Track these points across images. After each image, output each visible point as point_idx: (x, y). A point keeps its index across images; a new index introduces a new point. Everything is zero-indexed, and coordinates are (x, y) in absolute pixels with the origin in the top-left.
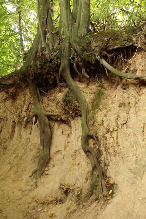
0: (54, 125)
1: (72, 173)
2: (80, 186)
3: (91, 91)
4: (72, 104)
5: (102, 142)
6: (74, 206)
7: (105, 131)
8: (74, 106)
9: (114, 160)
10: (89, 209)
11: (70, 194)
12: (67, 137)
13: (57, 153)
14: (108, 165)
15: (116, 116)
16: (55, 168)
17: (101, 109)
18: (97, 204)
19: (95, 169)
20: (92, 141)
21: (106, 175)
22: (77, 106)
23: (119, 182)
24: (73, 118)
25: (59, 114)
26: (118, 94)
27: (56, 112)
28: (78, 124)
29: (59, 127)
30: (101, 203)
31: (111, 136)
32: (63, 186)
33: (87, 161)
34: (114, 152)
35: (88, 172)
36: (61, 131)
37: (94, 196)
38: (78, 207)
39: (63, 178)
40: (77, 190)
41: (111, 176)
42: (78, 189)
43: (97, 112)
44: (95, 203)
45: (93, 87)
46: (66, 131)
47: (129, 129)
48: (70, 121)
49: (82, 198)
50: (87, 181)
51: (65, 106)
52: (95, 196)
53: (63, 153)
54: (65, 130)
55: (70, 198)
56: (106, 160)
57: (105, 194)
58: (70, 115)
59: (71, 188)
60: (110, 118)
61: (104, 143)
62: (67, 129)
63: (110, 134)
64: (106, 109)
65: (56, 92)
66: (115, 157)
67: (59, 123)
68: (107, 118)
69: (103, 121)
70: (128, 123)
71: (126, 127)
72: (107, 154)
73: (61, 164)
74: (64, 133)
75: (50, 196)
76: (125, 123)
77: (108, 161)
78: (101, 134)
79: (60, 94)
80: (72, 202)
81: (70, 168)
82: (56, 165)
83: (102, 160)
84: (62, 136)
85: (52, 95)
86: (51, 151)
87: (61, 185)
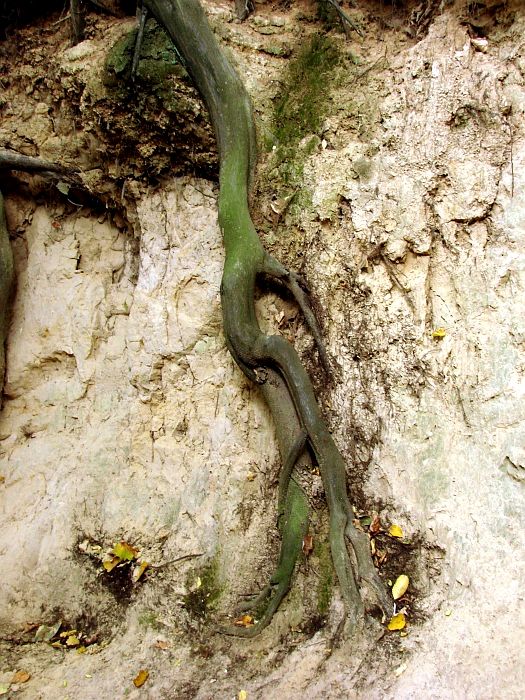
0: (27, 223)
1: (141, 472)
2: (202, 546)
3: (266, 42)
4: (160, 102)
5: (338, 316)
6: (177, 663)
7: (357, 257)
8: (171, 115)
9: (411, 412)
10: (276, 682)
11: (147, 589)
12: (105, 285)
13: (50, 367)
14: (375, 441)
15: (429, 174)
16: (38, 444)
17: (332, 138)
18: (328, 656)
19: (305, 461)
20: (273, 308)
21: (361, 492)
22: (191, 112)
23: (450, 534)
24: (155, 181)
25: (65, 161)
26: (442, 59)
27: (50, 150)
28: (181, 215)
29: (58, 229)
30: (351, 653)
31: (395, 283)
32: (93, 542)
33: (244, 414)
34: (417, 368)
35: (251, 474)
36: (73, 253)
37: (296, 607)
38: (202, 667)
39: (90, 502)
40: (183, 570)
41: (392, 498)
42: (188, 566)
43: (309, 150)
44: (312, 650)
45: (278, 19)
46: (98, 253)
47: (504, 249)
48: (133, 200)
49: (222, 617)
50: (246, 526)
51: (118, 111)
52: (302, 609)
53: (86, 368)
54: (93, 247)
55: (148, 614)
56: (360, 412)
57: (373, 600)
58: (139, 163)
59: (145, 558)
60: (391, 184)
61: (347, 317)
62: (105, 245)
63: (391, 273)
64: (363, 136)
65: (50, 40)
66: (416, 395)
67: (60, 212)
68: (373, 184)
69: (344, 200)
70: (497, 219)
71: (485, 236)
72: (366, 381)
73: (74, 427)
74: (88, 264)
75: (18, 596)
76: (481, 220)
77: (371, 417)
78: (333, 269)
79: (83, 48)
80: (161, 637)
81: (127, 450)
82: (44, 428)
83: (334, 414)
84: (79, 278)
85: (26, 56)
86: (10, 356)
87: (80, 540)
